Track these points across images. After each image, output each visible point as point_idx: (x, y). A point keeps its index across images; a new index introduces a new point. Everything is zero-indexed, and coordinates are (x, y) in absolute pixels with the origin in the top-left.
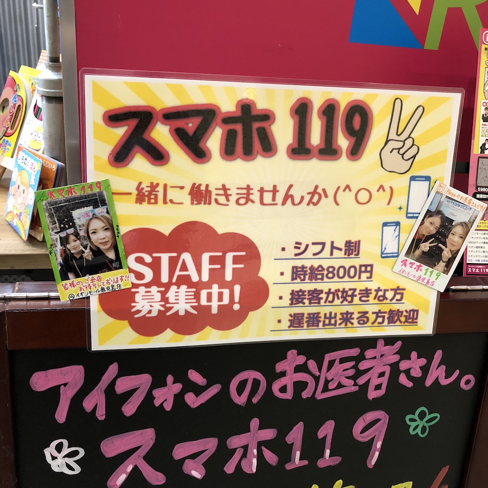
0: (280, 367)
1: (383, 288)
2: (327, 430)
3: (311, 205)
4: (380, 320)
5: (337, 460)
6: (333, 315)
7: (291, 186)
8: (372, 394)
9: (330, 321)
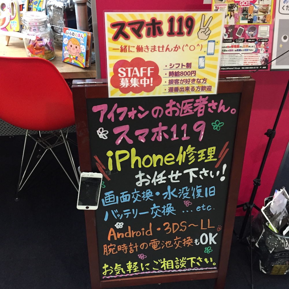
0: (167, 105)
1: (199, 79)
2: (184, 127)
3: (175, 51)
4: (198, 89)
5: (189, 138)
6: (183, 88)
7: (168, 45)
8: (199, 115)
9: (182, 90)
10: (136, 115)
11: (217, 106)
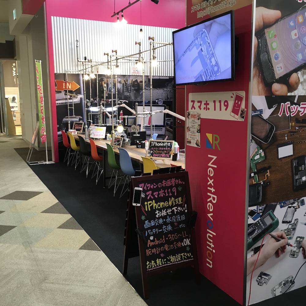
0: (163, 182)
2: (169, 190)
8: (173, 185)
10: (153, 187)
11: (178, 181)
